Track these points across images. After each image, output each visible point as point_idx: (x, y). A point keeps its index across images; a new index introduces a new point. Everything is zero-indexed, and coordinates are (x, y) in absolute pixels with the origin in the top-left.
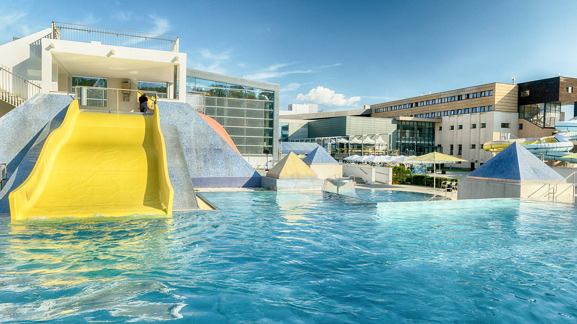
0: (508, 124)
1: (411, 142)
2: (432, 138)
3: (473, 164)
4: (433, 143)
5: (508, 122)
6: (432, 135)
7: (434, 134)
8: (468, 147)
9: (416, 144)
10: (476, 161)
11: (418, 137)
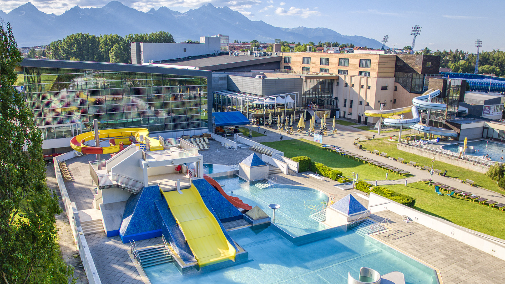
0: (387, 87)
1: (314, 96)
2: (330, 92)
3: (360, 117)
4: (332, 95)
5: (387, 85)
6: (331, 89)
7: (332, 89)
8: (357, 103)
9: (318, 98)
10: (362, 115)
11: (319, 91)
